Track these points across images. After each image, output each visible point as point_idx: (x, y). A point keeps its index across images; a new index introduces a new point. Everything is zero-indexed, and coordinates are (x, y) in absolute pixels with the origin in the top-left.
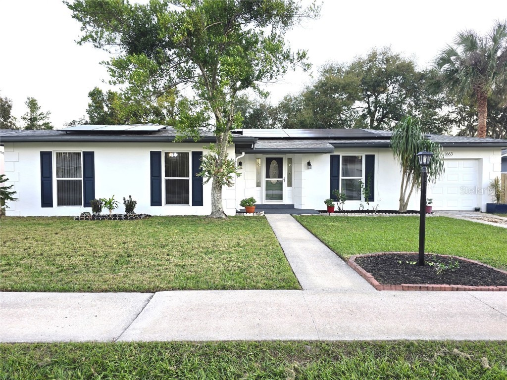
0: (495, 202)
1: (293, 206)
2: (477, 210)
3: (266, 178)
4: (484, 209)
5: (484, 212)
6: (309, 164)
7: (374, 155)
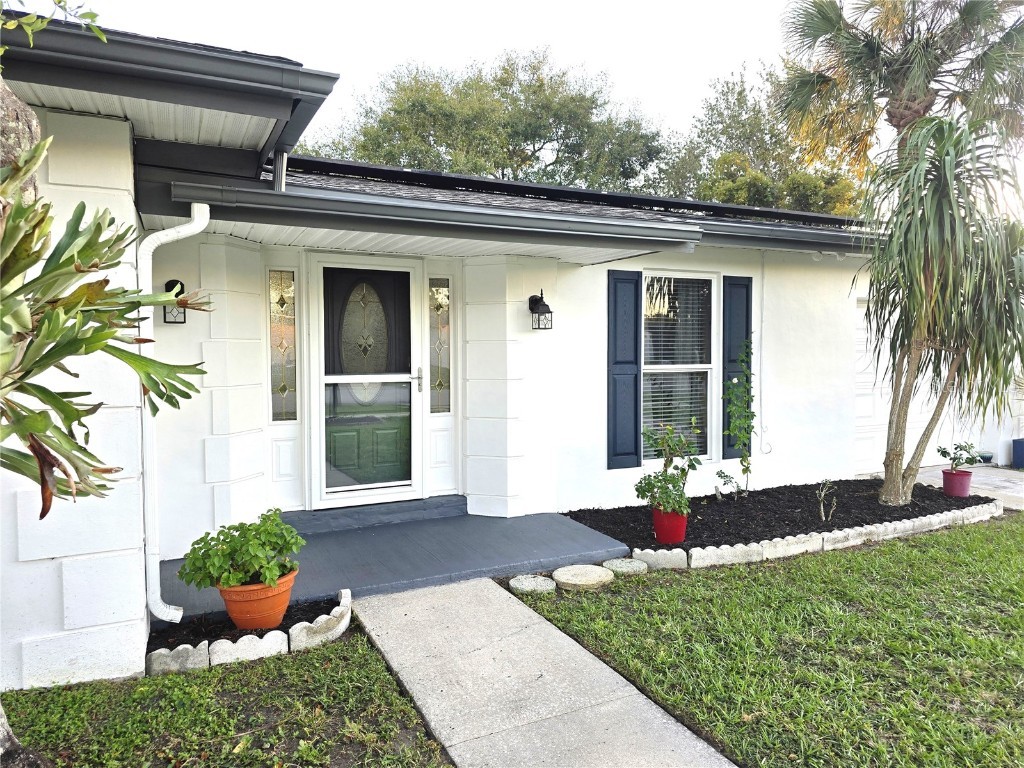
1: (461, 500)
3: (328, 372)
4: (1001, 458)
5: (1004, 467)
6: (537, 305)
7: (750, 280)
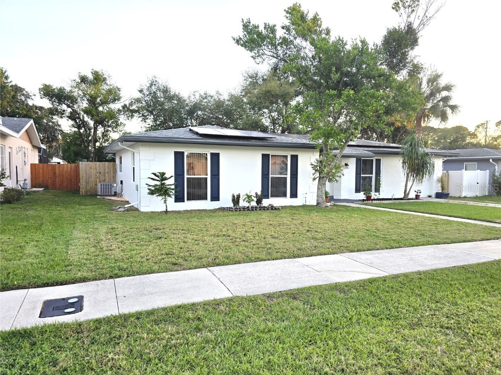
0: (440, 191)
2: (430, 196)
6: (346, 165)
